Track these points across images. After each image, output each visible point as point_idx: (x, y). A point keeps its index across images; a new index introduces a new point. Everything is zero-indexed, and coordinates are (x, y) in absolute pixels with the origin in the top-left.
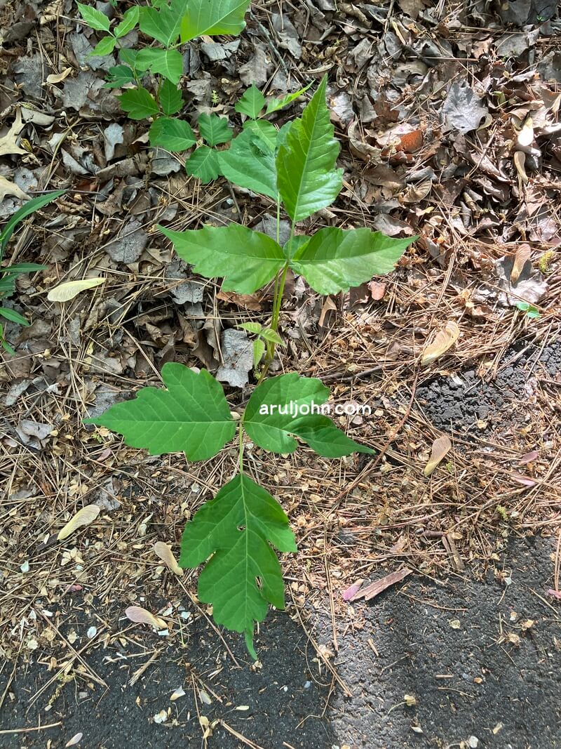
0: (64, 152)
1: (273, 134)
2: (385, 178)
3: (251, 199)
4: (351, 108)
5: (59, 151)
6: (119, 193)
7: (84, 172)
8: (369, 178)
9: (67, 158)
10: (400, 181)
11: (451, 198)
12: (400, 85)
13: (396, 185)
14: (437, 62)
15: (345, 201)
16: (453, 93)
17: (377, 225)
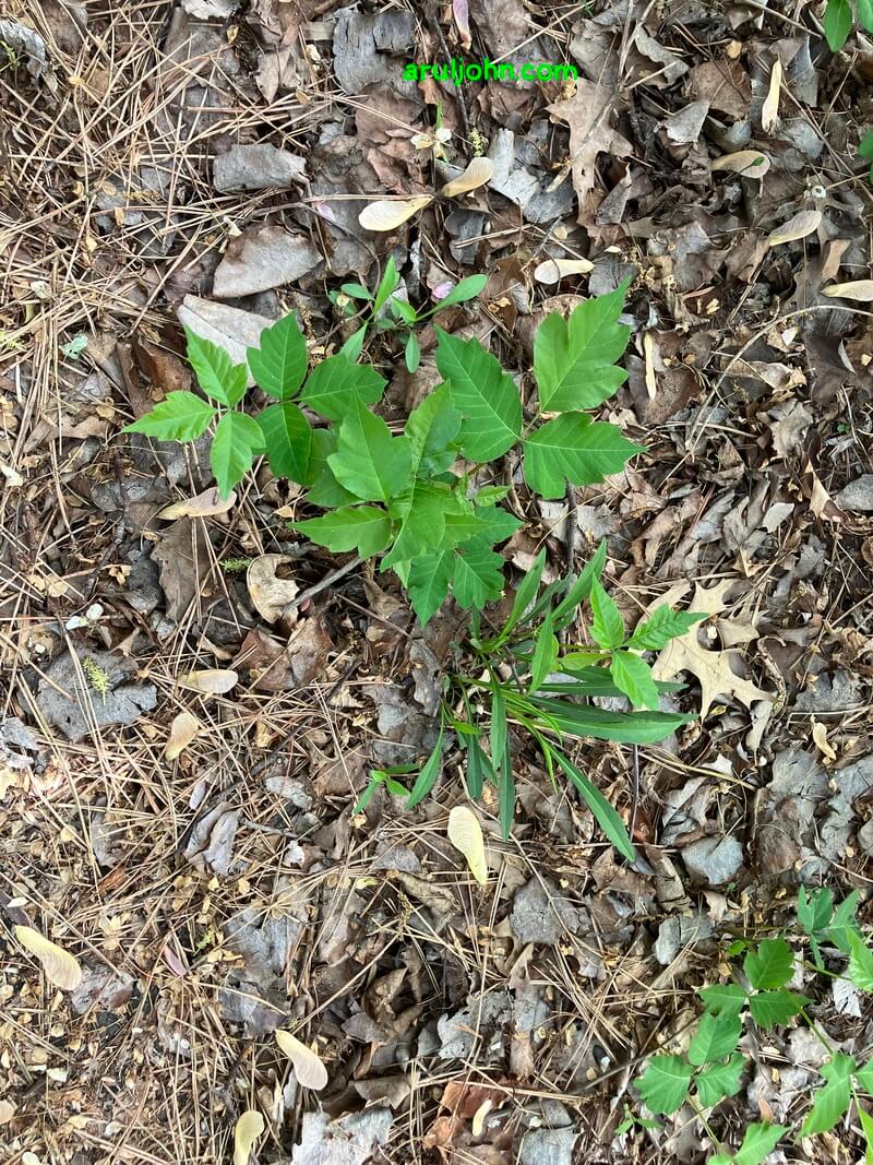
0: (701, 780)
7: (665, 821)
9: (693, 787)
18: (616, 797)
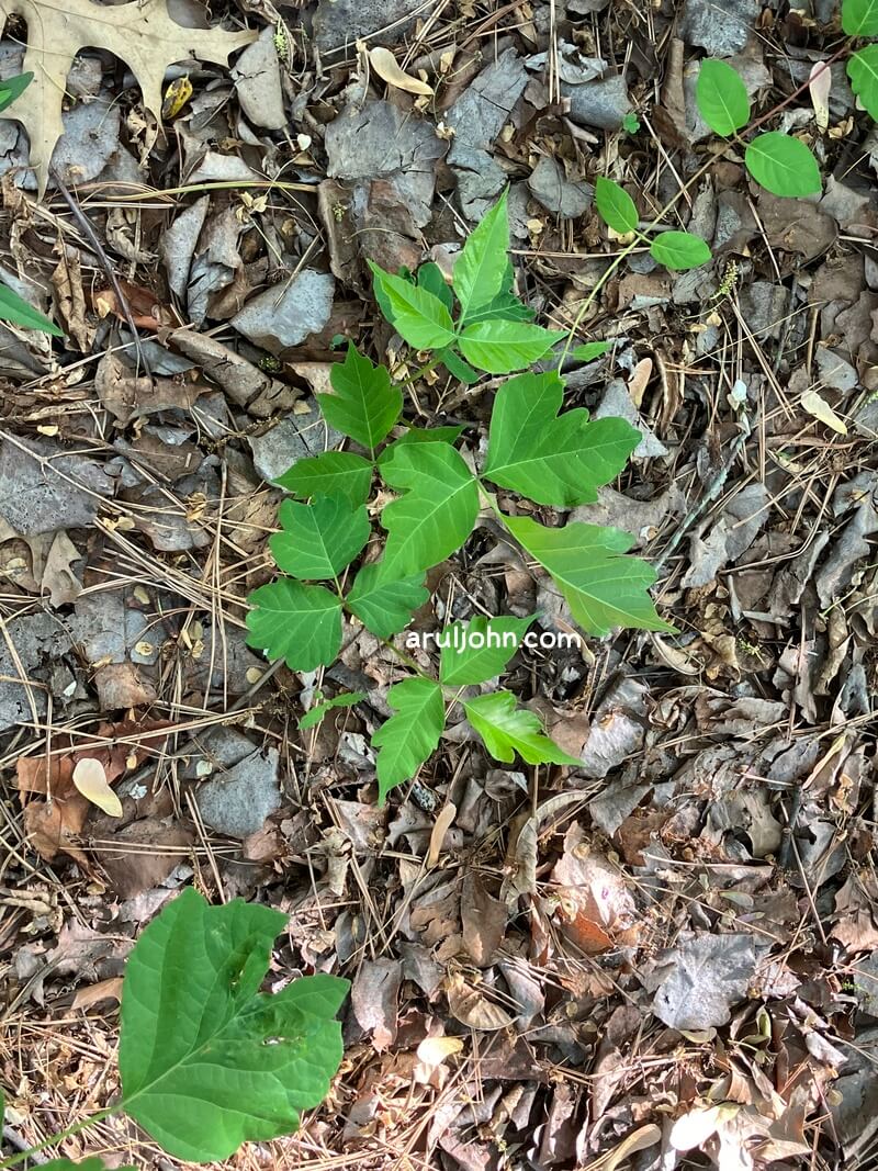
0: (202, 205)
1: (418, 746)
2: (482, 921)
3: (297, 698)
4: (612, 764)
5: (198, 195)
6: (164, 399)
7: (176, 285)
8: (470, 887)
9: (191, 220)
10: (489, 955)
11: (498, 1070)
12: (713, 821)
13: (479, 953)
14: (793, 865)
15: (391, 877)
16: (731, 945)
17: (368, 971)
18: (77, 283)
